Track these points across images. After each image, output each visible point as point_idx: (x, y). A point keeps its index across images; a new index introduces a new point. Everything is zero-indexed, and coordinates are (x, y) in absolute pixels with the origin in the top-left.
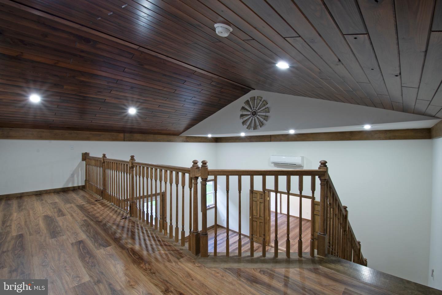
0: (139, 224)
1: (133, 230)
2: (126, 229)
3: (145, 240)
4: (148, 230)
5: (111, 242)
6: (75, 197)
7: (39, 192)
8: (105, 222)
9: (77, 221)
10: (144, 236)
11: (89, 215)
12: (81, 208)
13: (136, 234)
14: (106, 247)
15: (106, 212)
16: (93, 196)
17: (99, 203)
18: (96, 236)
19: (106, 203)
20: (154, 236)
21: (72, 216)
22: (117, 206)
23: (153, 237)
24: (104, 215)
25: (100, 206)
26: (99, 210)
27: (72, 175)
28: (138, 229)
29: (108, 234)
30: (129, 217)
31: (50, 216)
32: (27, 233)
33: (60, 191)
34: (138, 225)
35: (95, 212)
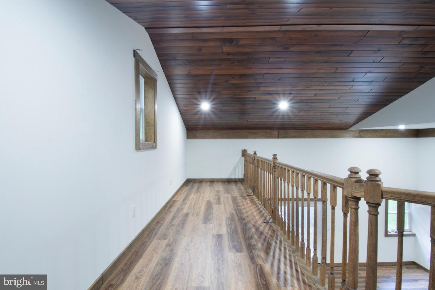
0: (279, 235)
1: (271, 241)
2: (263, 237)
3: (279, 261)
4: (287, 248)
5: (244, 247)
6: (234, 188)
7: (212, 180)
8: (247, 221)
9: (226, 212)
10: (280, 255)
11: (237, 208)
12: (234, 199)
13: (272, 248)
14: (237, 252)
15: (252, 209)
16: (247, 190)
17: (249, 198)
18: (234, 234)
19: (255, 200)
20: (293, 260)
21: (225, 206)
22: (263, 206)
23: (291, 261)
24: (249, 213)
25: (249, 202)
26: (246, 206)
27: (235, 169)
28: (276, 242)
29: (244, 236)
30: (271, 223)
31: (211, 202)
32: (191, 213)
33: (226, 181)
34: (277, 236)
35: (243, 207)
